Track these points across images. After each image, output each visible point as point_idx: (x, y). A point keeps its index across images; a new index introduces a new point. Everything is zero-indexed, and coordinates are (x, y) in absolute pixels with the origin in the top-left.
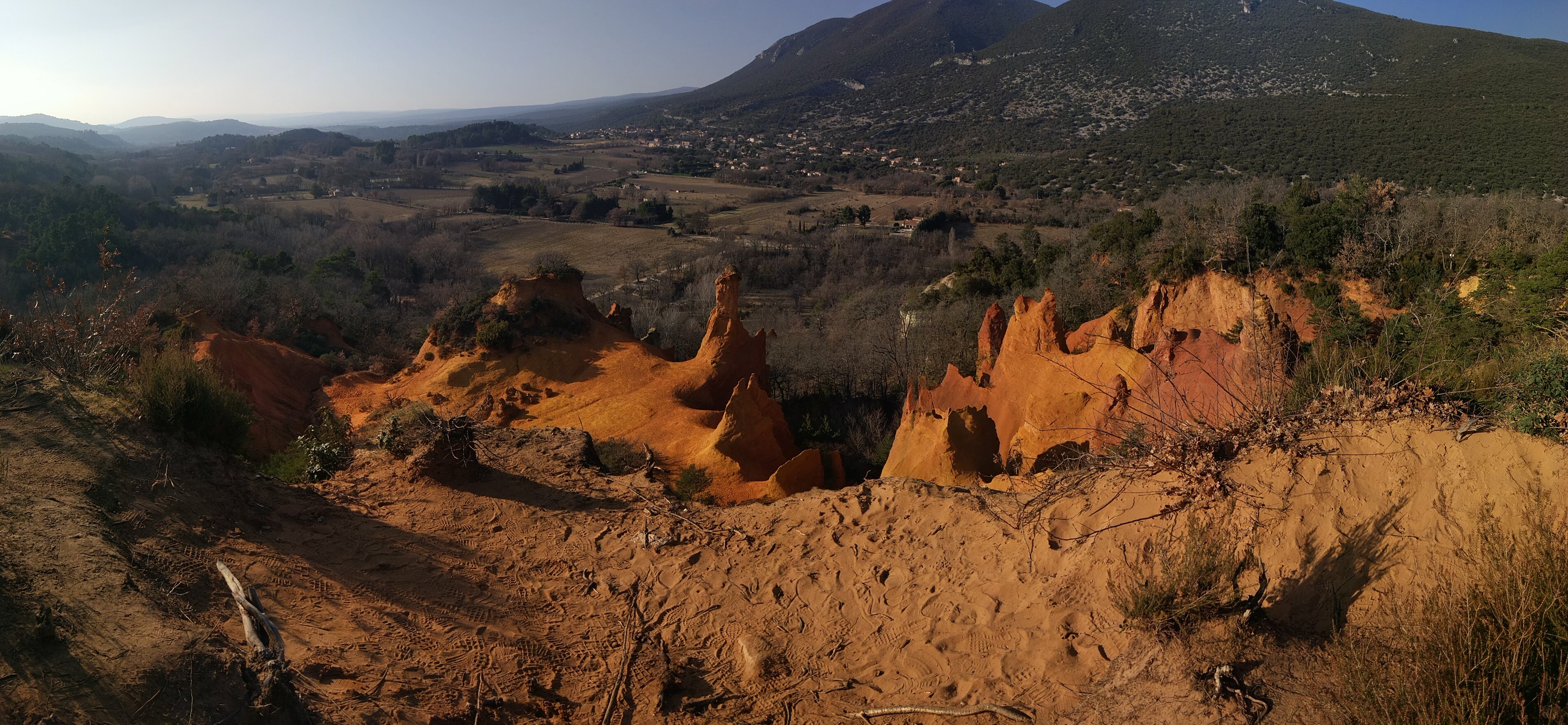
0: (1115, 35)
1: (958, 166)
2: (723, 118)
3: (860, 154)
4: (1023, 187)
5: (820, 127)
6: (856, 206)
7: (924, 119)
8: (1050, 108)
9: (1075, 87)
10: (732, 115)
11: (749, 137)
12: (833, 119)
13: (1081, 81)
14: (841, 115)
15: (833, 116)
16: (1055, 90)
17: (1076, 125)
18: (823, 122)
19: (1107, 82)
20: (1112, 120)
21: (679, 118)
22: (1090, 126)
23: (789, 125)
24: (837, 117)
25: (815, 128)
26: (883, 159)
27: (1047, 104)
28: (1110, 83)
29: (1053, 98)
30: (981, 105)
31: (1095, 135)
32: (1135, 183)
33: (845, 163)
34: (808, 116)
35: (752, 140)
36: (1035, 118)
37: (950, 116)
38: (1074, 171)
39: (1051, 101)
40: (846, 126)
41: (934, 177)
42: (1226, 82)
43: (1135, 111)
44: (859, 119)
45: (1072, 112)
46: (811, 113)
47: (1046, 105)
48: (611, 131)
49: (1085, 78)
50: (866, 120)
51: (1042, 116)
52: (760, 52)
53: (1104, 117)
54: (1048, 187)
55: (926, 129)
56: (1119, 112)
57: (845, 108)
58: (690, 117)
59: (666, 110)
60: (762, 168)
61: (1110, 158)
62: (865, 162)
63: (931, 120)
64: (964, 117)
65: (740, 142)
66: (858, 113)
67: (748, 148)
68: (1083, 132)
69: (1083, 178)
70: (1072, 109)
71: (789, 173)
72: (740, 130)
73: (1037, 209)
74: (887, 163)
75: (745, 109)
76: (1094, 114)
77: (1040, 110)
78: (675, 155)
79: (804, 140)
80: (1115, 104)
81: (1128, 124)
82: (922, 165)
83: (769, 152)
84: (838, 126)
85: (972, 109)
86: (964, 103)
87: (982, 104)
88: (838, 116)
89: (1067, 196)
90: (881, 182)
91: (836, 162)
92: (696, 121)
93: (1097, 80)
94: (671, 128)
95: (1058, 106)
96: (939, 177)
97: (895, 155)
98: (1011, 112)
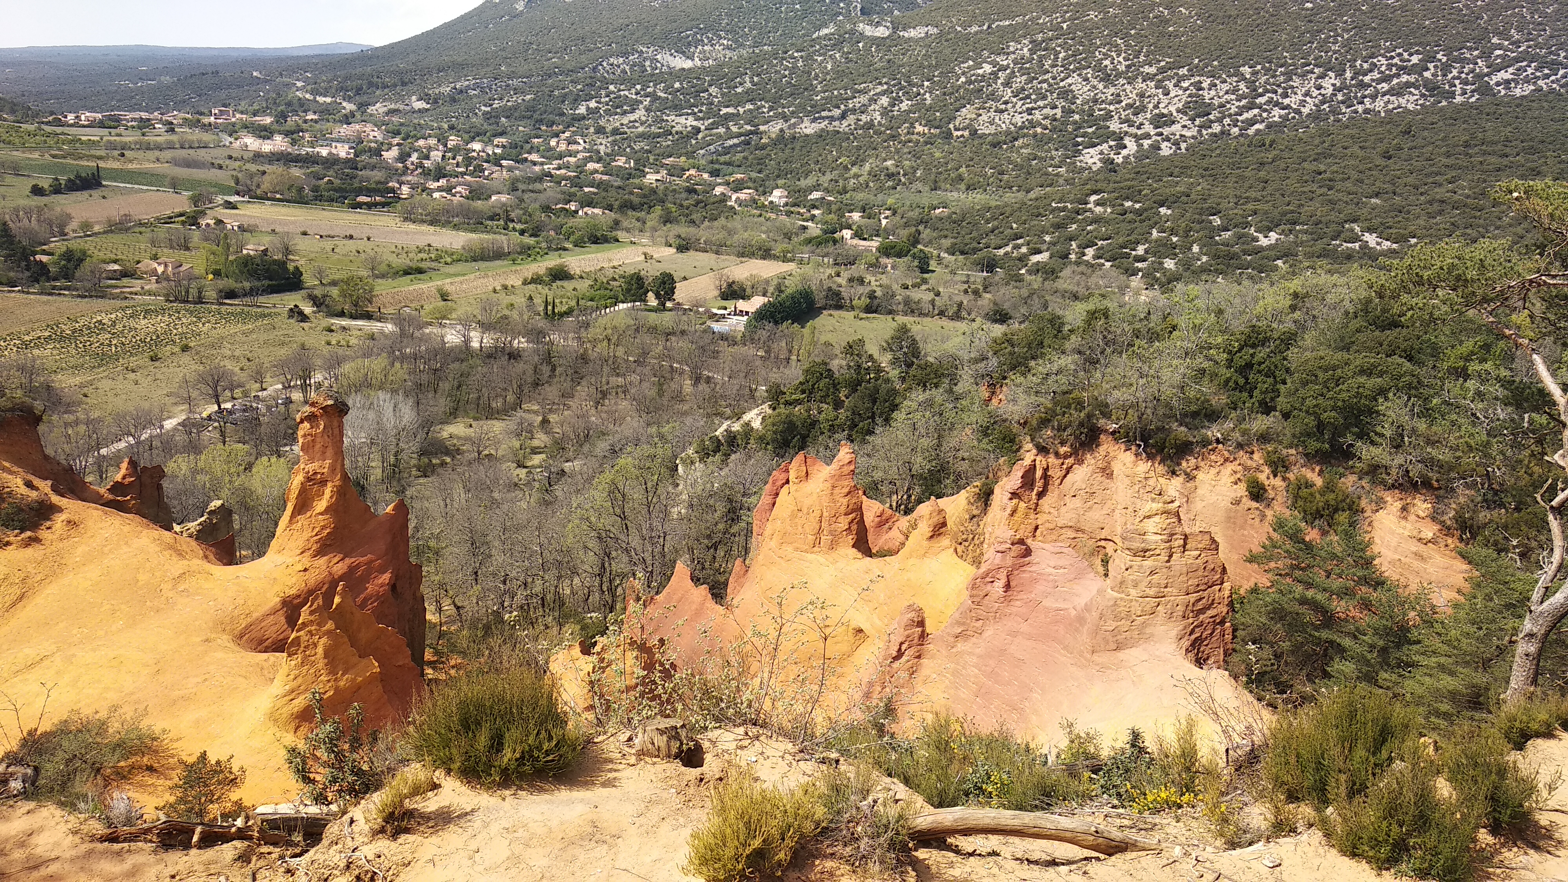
1: (851, 211)
2: (418, 105)
3: (677, 180)
4: (962, 253)
5: (609, 128)
6: (651, 271)
7: (794, 125)
8: (1038, 116)
9: (1086, 79)
10: (437, 101)
11: (473, 139)
12: (632, 117)
13: (1099, 68)
14: (648, 110)
15: (633, 111)
16: (1050, 85)
17: (1079, 144)
18: (616, 122)
19: (1147, 69)
20: (1147, 136)
21: (328, 100)
22: (1105, 146)
23: (553, 124)
24: (640, 114)
25: (600, 131)
26: (718, 190)
27: (1033, 109)
28: (1152, 70)
29: (1044, 98)
31: (1112, 162)
32: (1169, 249)
33: (645, 196)
34: (588, 108)
35: (478, 147)
36: (1008, 133)
37: (845, 123)
38: (1058, 226)
39: (1041, 103)
40: (654, 130)
41: (805, 228)
42: (1412, 79)
43: (1193, 120)
44: (678, 119)
45: (1075, 122)
46: (593, 104)
47: (1029, 111)
48: (176, 116)
49: (1107, 62)
50: (691, 122)
51: (1021, 128)
53: (1133, 130)
54: (1006, 254)
55: (798, 146)
56: (1162, 120)
57: (656, 98)
58: (349, 99)
59: (299, 84)
60: (494, 198)
61: (1128, 204)
62: (684, 195)
63: (808, 129)
64: (870, 125)
65: (450, 150)
66: (677, 108)
67: (468, 160)
68: (1091, 158)
69: (1071, 239)
70: (1077, 117)
71: (546, 209)
72: (452, 128)
73: (976, 292)
74: (724, 198)
76: (1114, 126)
77: (1019, 120)
78: (316, 168)
79: (578, 152)
80: (1156, 107)
81: (1176, 144)
82: (786, 204)
83: (510, 169)
84: (641, 129)
85: (885, 112)
86: (873, 100)
87: (905, 105)
88: (643, 112)
89: (1037, 269)
90: (704, 232)
91: (632, 193)
92: (362, 106)
93: (1128, 67)
94: (309, 117)
95: (1052, 112)
96: (814, 229)
97: (738, 187)
98: (967, 121)
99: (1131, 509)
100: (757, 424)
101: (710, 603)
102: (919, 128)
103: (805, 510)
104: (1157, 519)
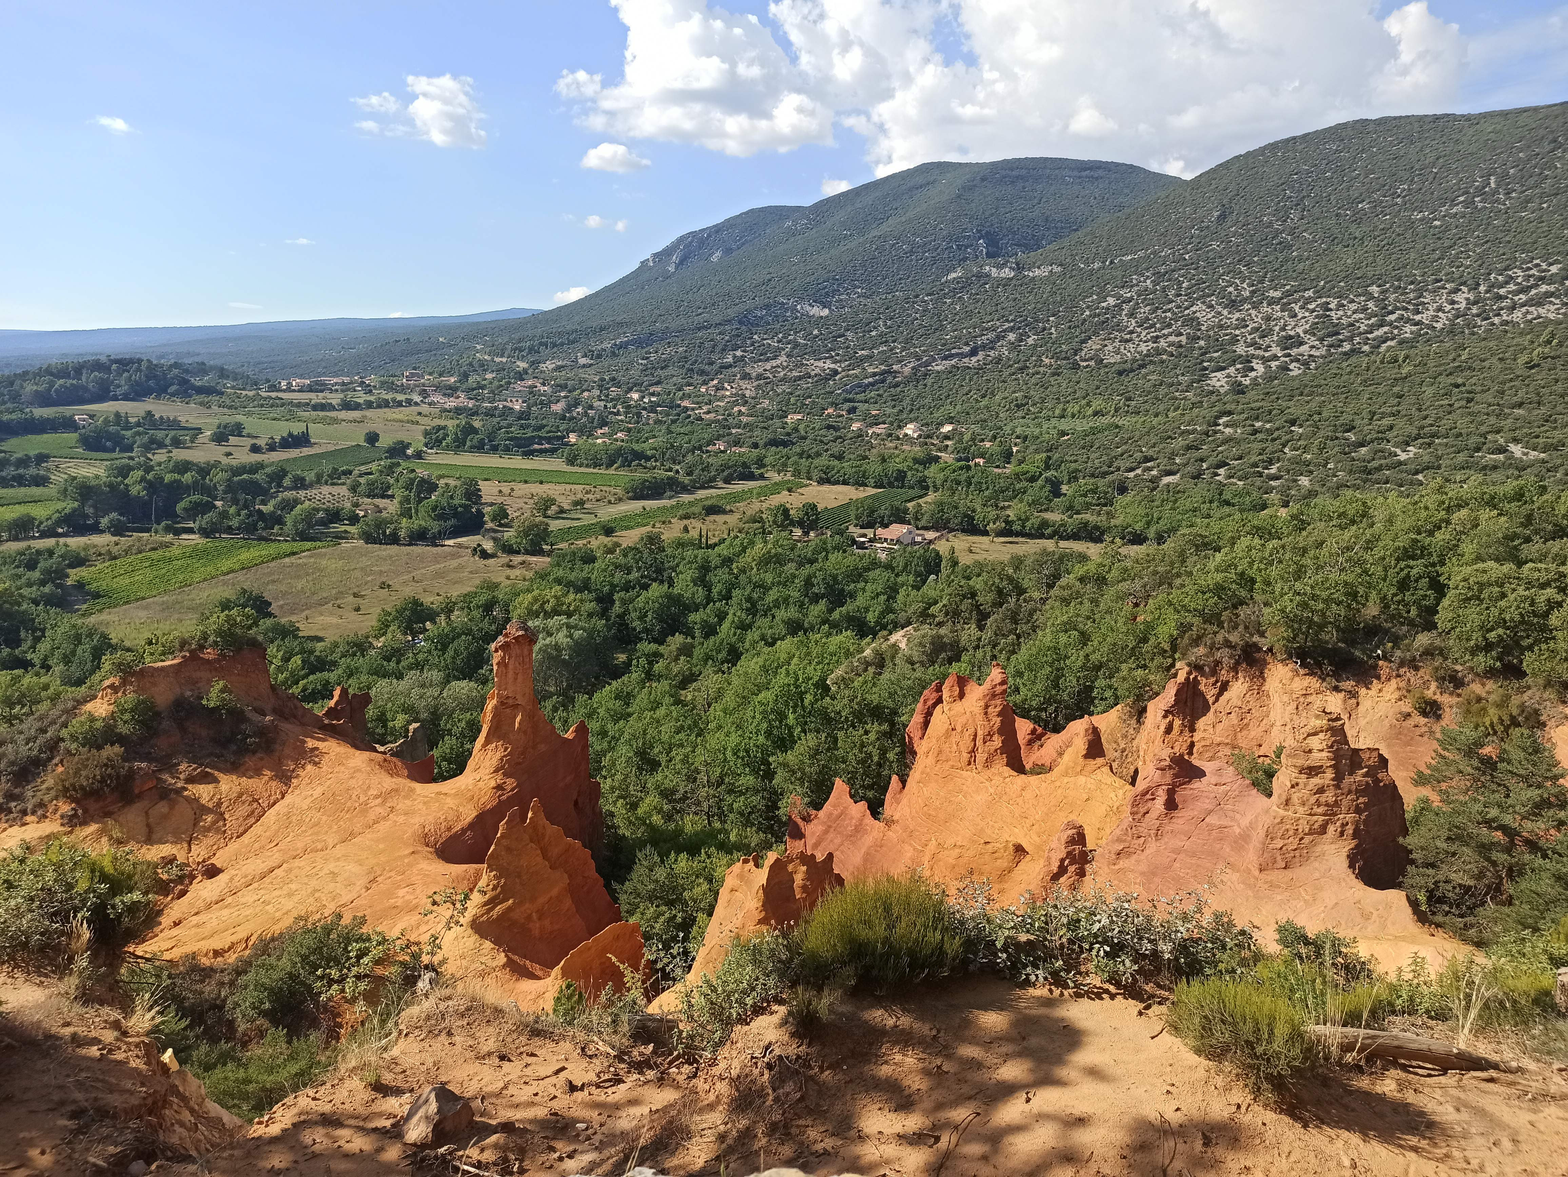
0: (1294, 215)
1: (982, 441)
2: (583, 361)
3: (817, 420)
4: (1093, 477)
5: (754, 374)
6: (799, 505)
7: (927, 364)
8: (1163, 343)
9: (1211, 306)
10: (599, 356)
11: (630, 390)
12: (774, 363)
13: (1222, 295)
14: (789, 356)
15: (775, 358)
16: (1174, 313)
17: (1206, 369)
18: (759, 368)
19: (1272, 294)
20: (1275, 357)
21: (505, 360)
22: (1231, 370)
23: (702, 373)
24: (782, 359)
25: (746, 376)
26: (855, 426)
27: (1157, 337)
28: (1277, 294)
29: (1169, 326)
30: (1030, 341)
31: (1240, 384)
32: (1303, 467)
33: (787, 434)
34: (735, 356)
35: (635, 396)
36: (1135, 360)
37: (974, 359)
38: (1189, 448)
39: (1165, 332)
40: (795, 374)
41: (938, 458)
42: (1552, 288)
43: (1321, 340)
44: (817, 363)
45: (1201, 348)
46: (739, 353)
49: (1231, 289)
50: (829, 365)
51: (1147, 355)
52: (648, 256)
53: (1261, 353)
54: (1136, 476)
55: (929, 381)
56: (1290, 342)
57: (796, 345)
58: (523, 358)
59: (479, 347)
61: (1258, 424)
62: (824, 432)
63: (939, 366)
64: (999, 360)
65: (612, 400)
66: (816, 353)
67: (628, 409)
68: (1219, 381)
69: (1202, 460)
70: (1202, 343)
71: (697, 449)
72: (613, 380)
73: (1108, 514)
74: (861, 433)
75: (623, 346)
76: (1240, 349)
77: (1143, 348)
78: (495, 421)
79: (724, 397)
80: (1283, 329)
81: (1306, 364)
82: (920, 436)
84: (783, 374)
85: (1013, 347)
86: (1001, 337)
87: (1032, 340)
88: (785, 358)
89: (1169, 490)
91: (775, 432)
92: (534, 364)
93: (1253, 292)
94: (487, 376)
95: (1177, 339)
96: (948, 459)
97: (874, 422)
98: (1093, 352)
99: (1289, 726)
100: (903, 645)
101: (869, 819)
102: (1046, 361)
103: (959, 729)
104: (1321, 736)
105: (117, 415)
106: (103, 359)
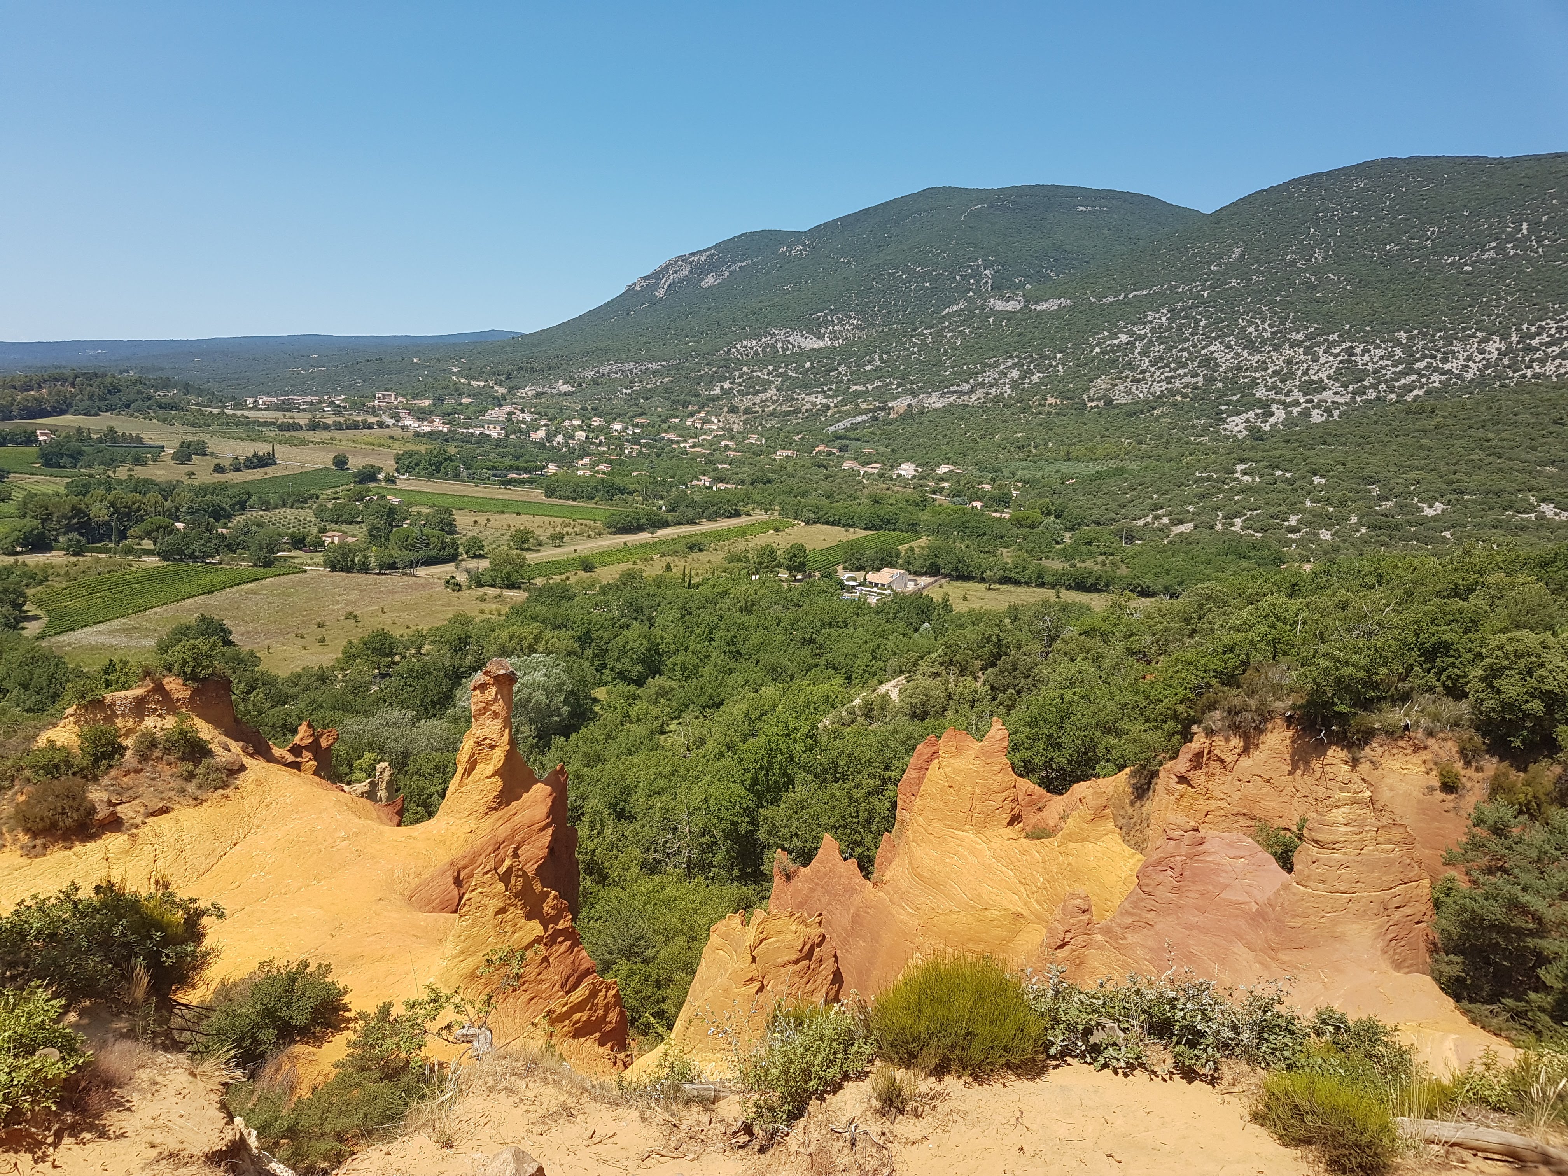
2: (564, 388)
3: (807, 456)
5: (742, 408)
6: (783, 545)
7: (925, 401)
8: (1178, 384)
9: (1229, 347)
10: (581, 384)
11: (613, 420)
12: (763, 396)
13: (1242, 335)
14: (779, 389)
15: (765, 391)
16: (1190, 353)
17: (1223, 412)
18: (747, 402)
19: (1294, 336)
20: (1297, 403)
21: (482, 384)
22: (1250, 415)
23: (688, 404)
24: (772, 392)
25: (733, 410)
26: (847, 465)
27: (1172, 377)
28: (1301, 336)
29: (1185, 366)
30: (1035, 378)
31: (1259, 429)
33: (775, 471)
34: (722, 388)
35: (619, 427)
36: (1146, 401)
38: (1202, 497)
39: (1180, 372)
40: (785, 408)
41: (935, 500)
43: (1345, 386)
44: (808, 398)
45: (1218, 390)
46: (727, 385)
47: (1169, 380)
48: (345, 401)
49: (1252, 329)
50: (820, 400)
51: (1160, 397)
52: (634, 280)
53: (1281, 397)
54: (1146, 525)
55: (926, 418)
56: (1311, 387)
57: (787, 378)
58: (501, 383)
59: (455, 369)
60: (634, 475)
61: (1278, 473)
62: (814, 470)
63: (937, 403)
64: (1000, 398)
65: (594, 430)
66: (807, 387)
67: (610, 440)
68: (1237, 425)
70: (1220, 385)
72: (595, 409)
73: (1115, 564)
74: (852, 472)
76: (1260, 393)
77: (1157, 389)
79: (711, 430)
80: (1305, 373)
81: (1328, 411)
82: (914, 477)
83: (649, 448)
84: (772, 408)
85: (1015, 384)
86: (1003, 374)
88: (775, 391)
89: (1180, 540)
91: (763, 469)
92: (513, 390)
93: (1274, 334)
94: (464, 400)
95: (1193, 380)
96: (943, 502)
97: (866, 461)
98: (1102, 392)
99: (1311, 798)
100: (893, 697)
101: (859, 878)
102: (1051, 400)
104: (1346, 809)
105: (80, 430)
106: (67, 373)
